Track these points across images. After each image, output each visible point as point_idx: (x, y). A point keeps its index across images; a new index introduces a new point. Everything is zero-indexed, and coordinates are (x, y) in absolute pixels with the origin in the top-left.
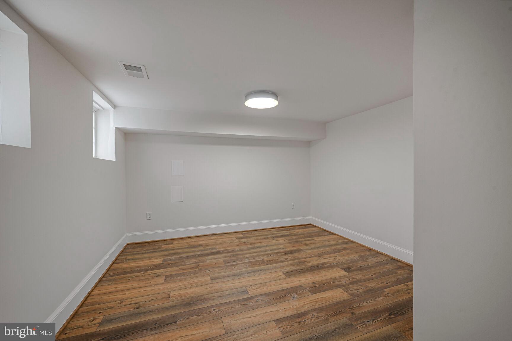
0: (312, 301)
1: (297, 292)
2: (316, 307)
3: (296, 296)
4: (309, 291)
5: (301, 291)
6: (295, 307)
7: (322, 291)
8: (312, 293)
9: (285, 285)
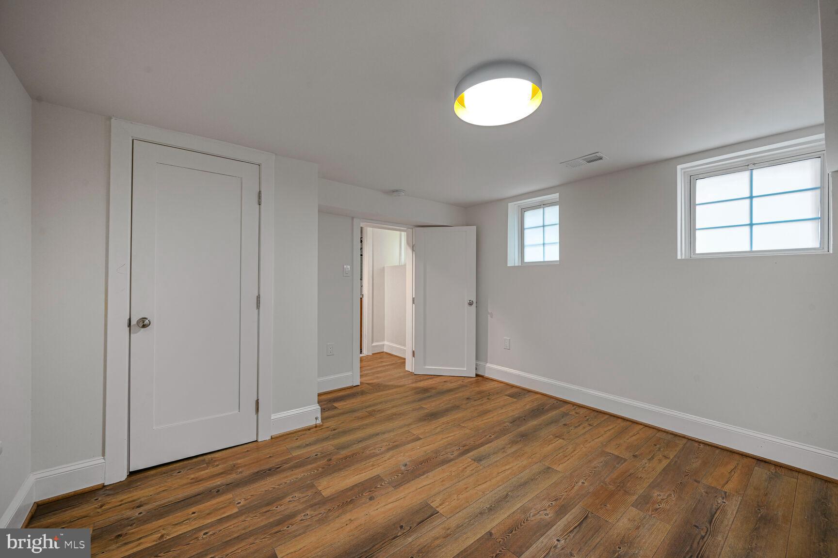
0: (379, 465)
1: (402, 473)
2: (374, 459)
3: (403, 468)
4: (382, 480)
5: (396, 477)
6: (402, 454)
7: (359, 485)
8: (377, 476)
9: (425, 483)
